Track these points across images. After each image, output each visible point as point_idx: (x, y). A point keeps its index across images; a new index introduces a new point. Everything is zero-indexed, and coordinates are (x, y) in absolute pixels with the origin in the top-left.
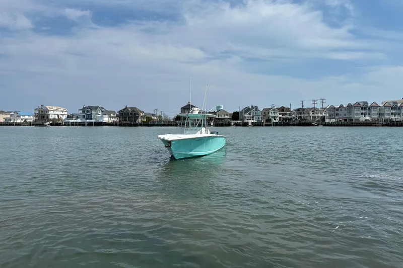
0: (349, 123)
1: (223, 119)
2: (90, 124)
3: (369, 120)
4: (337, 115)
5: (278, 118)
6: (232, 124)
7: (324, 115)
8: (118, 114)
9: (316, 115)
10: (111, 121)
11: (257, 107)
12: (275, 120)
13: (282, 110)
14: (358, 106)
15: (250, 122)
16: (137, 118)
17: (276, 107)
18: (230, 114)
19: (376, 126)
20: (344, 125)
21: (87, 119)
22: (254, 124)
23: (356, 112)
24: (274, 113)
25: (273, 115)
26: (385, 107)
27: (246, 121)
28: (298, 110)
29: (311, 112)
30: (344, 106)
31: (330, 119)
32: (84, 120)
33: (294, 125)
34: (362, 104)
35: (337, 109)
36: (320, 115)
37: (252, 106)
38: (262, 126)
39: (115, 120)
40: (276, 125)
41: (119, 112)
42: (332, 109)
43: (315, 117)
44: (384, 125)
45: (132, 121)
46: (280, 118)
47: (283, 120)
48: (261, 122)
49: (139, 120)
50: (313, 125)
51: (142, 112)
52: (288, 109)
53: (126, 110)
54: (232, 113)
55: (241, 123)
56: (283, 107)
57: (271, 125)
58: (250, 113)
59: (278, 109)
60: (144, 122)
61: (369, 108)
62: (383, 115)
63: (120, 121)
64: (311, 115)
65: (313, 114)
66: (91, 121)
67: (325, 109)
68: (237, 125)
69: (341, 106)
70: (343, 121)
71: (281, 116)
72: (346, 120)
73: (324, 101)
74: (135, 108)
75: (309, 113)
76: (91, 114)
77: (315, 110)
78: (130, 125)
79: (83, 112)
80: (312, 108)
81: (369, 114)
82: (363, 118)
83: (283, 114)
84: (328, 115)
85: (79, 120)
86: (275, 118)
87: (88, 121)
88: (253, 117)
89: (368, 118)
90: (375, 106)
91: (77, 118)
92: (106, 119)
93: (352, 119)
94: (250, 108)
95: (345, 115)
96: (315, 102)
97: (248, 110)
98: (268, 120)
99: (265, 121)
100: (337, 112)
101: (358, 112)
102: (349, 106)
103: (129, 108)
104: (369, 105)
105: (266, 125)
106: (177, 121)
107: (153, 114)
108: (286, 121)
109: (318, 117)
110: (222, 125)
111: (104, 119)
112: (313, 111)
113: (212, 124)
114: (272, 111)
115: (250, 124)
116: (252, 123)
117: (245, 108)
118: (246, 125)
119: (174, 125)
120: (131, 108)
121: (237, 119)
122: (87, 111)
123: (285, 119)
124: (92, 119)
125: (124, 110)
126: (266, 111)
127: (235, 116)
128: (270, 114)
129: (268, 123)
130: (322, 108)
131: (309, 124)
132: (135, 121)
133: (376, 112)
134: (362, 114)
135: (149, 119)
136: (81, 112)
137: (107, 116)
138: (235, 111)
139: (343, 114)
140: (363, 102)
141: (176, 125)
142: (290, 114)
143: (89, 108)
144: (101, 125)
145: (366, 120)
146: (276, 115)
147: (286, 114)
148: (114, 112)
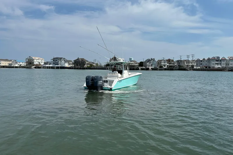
0: (208, 69)
1: (134, 66)
2: (58, 68)
3: (220, 68)
4: (201, 64)
5: (167, 66)
6: (140, 69)
7: (193, 64)
8: (73, 62)
9: (189, 64)
10: (70, 66)
11: (154, 59)
12: (165, 67)
13: (169, 61)
14: (214, 59)
15: (150, 68)
16: (84, 64)
17: (165, 59)
18: (138, 63)
19: (224, 71)
20: (205, 70)
21: (55, 65)
22: (153, 69)
23: (213, 62)
24: (164, 62)
25: (164, 64)
26: (230, 60)
27: (148, 67)
28: (178, 61)
29: (185, 62)
30: (206, 59)
31: (197, 66)
32: (54, 66)
33: (176, 70)
34: (216, 58)
35: (201, 61)
36: (191, 64)
37: (151, 59)
38: (157, 70)
39: (72, 65)
40: (165, 69)
41: (74, 61)
42: (198, 61)
43: (188, 65)
44: (229, 71)
45: (82, 66)
46: (168, 65)
47: (169, 67)
48: (157, 68)
49: (86, 66)
50: (188, 70)
51: (88, 61)
52: (173, 61)
53: (78, 60)
54: (139, 62)
55: (145, 69)
56: (169, 59)
57: (162, 70)
58: (150, 63)
59: (167, 60)
60: (88, 67)
61: (220, 61)
62: (228, 64)
63: (75, 66)
64: (186, 64)
65: (187, 63)
66: (58, 66)
67: (194, 60)
68: (142, 69)
69: (204, 59)
70: (205, 68)
71: (168, 64)
72: (206, 67)
73: (194, 56)
74: (83, 59)
75: (184, 63)
76: (58, 62)
77: (188, 61)
78: (80, 69)
79: (54, 60)
80: (186, 60)
81: (220, 64)
82: (217, 66)
83: (170, 63)
84: (195, 64)
85: (51, 66)
86: (165, 65)
87: (56, 66)
88: (152, 65)
89: (219, 66)
90: (224, 60)
91: (50, 64)
92: (67, 65)
93: (210, 67)
94: (150, 59)
95: (206, 64)
96: (188, 56)
97: (149, 61)
98: (161, 67)
99: (159, 67)
100: (201, 63)
101: (214, 63)
102: (209, 59)
103: (80, 59)
104: (220, 59)
105: (160, 70)
106: (108, 67)
107: (93, 63)
108: (171, 67)
109: (190, 65)
110: (134, 69)
111: (66, 65)
112: (187, 62)
113: (128, 68)
114: (163, 62)
115: (150, 69)
116: (151, 68)
117: (147, 60)
118: (148, 69)
119: (106, 69)
120: (81, 59)
121: (142, 66)
122: (56, 60)
123: (171, 66)
124: (58, 65)
125: (77, 60)
126: (160, 62)
127: (141, 64)
128: (162, 63)
129: (161, 68)
130: (192, 60)
131: (185, 70)
132: (83, 66)
133: (224, 63)
134: (216, 64)
135: (91, 65)
136: (52, 60)
137: (67, 63)
138: (141, 61)
139: (205, 64)
140: (217, 57)
141: (107, 69)
142: (174, 64)
143: (57, 58)
144: (64, 69)
145: (218, 68)
146: (165, 64)
147: (171, 63)
148: (71, 61)
